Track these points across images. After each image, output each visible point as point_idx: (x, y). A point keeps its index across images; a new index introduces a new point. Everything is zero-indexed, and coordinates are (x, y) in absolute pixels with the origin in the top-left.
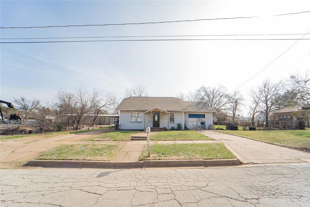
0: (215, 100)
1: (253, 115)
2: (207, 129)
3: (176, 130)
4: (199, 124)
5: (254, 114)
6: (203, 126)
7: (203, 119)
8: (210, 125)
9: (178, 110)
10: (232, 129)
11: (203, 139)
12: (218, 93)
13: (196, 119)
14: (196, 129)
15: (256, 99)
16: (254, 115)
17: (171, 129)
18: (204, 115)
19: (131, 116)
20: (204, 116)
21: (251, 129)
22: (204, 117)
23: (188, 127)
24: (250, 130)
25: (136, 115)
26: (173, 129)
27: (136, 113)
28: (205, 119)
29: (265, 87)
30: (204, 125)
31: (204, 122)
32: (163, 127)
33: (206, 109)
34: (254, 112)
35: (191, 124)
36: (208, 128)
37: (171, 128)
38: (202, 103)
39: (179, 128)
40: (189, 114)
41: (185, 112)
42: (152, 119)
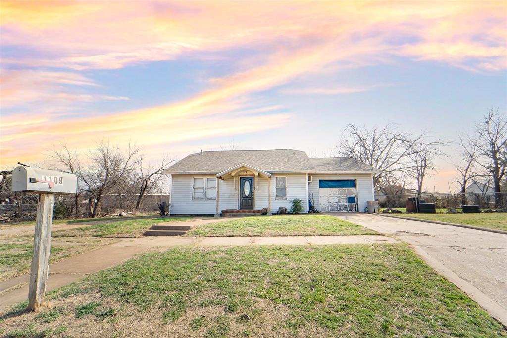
0: (377, 153)
1: (463, 183)
2: (362, 212)
3: (290, 214)
4: (344, 202)
5: (465, 182)
6: (352, 206)
7: (353, 190)
8: (368, 202)
9: (293, 170)
10: (420, 212)
11: (345, 232)
12: (383, 137)
13: (337, 189)
14: (336, 210)
15: (469, 149)
16: (465, 184)
17: (278, 212)
18: (355, 181)
19: (194, 186)
20: (353, 184)
21: (467, 210)
22: (355, 187)
23: (318, 207)
24: (465, 213)
25: (205, 184)
26: (282, 212)
27: (205, 178)
28: (357, 190)
29: (487, 123)
30: (354, 204)
31: (355, 197)
32: (262, 209)
33: (360, 167)
34: (465, 177)
35: (326, 203)
36: (363, 210)
37: (278, 210)
38: (349, 159)
39: (296, 209)
40: (320, 180)
41: (309, 174)
42: (238, 192)
